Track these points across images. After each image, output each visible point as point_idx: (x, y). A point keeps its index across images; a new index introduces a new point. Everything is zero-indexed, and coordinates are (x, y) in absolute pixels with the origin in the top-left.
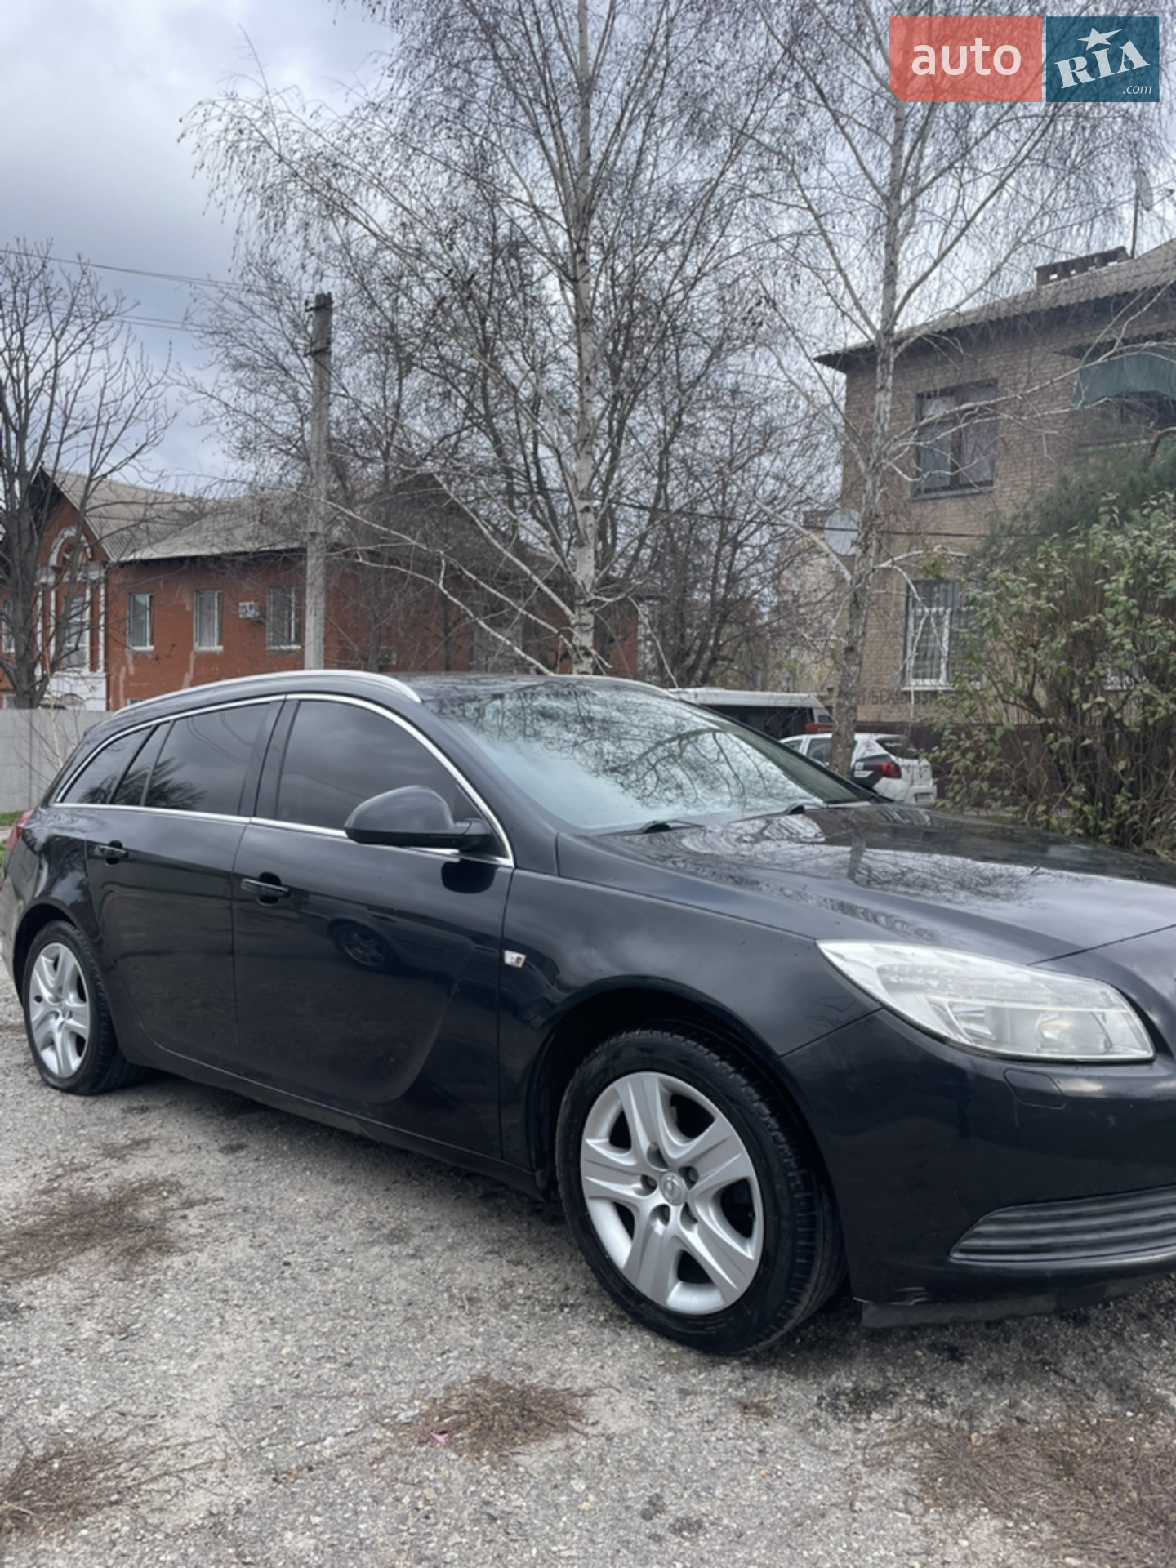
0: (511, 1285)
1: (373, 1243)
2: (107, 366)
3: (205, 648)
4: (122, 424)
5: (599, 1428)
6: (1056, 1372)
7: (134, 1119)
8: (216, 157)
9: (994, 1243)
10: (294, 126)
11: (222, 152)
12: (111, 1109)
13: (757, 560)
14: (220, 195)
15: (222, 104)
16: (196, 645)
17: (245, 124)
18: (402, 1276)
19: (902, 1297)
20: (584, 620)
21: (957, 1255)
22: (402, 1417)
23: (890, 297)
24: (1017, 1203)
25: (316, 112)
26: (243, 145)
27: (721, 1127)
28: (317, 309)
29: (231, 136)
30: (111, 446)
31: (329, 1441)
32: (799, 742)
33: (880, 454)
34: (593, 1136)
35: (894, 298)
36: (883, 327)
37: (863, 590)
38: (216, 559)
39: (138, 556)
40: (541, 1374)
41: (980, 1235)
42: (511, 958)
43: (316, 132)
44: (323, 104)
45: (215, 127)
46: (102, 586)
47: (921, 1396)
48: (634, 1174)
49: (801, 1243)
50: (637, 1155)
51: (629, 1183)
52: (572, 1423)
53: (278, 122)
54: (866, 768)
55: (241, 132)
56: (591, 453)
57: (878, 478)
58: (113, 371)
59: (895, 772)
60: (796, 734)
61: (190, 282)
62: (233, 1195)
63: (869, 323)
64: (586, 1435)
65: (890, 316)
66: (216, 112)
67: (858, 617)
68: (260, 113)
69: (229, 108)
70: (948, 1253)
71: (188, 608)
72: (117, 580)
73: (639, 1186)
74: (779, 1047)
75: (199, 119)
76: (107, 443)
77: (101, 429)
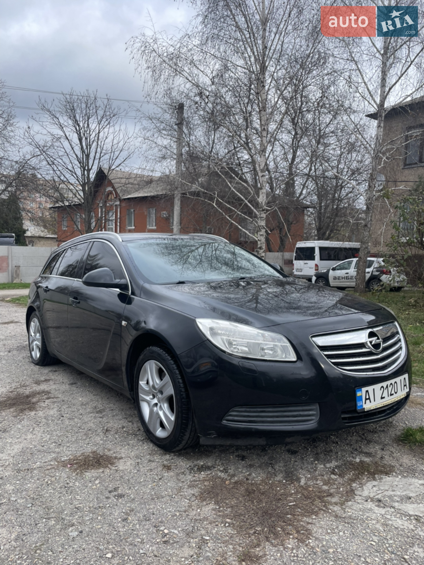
0: (123, 427)
1: (93, 412)
2: (114, 133)
3: (151, 228)
4: (119, 151)
5: (116, 468)
6: (272, 467)
7: (51, 374)
8: (138, 56)
9: (236, 418)
10: (164, 44)
11: (139, 55)
12: (46, 370)
13: (351, 192)
14: (139, 69)
15: (140, 38)
16: (148, 226)
17: (147, 44)
18: (93, 423)
19: (210, 434)
20: (262, 215)
21: (225, 422)
22: (63, 460)
23: (383, 92)
24: (242, 405)
25: (171, 38)
26: (147, 51)
27: (167, 378)
28: (178, 109)
29: (143, 48)
30: (116, 159)
31: (38, 463)
32: (352, 261)
33: (378, 151)
34: (142, 381)
35: (384, 92)
36: (380, 103)
37: (371, 204)
38: (153, 197)
39: (129, 196)
40: (112, 452)
41: (231, 415)
42: (124, 323)
43: (172, 45)
44: (174, 35)
45: (138, 45)
46: (119, 207)
47: (221, 469)
48: (150, 393)
49: (184, 415)
50: (149, 387)
51: (148, 396)
52: (109, 466)
53: (158, 43)
54: (377, 271)
55: (146, 46)
56: (265, 155)
57: (377, 160)
58: (116, 133)
59: (388, 273)
60: (351, 258)
61: (128, 101)
62: (63, 397)
63: (375, 102)
64: (111, 469)
65: (384, 98)
66: (138, 40)
67: (369, 213)
68: (152, 40)
69: (142, 39)
70: (221, 421)
71: (146, 214)
72: (123, 204)
73: (151, 397)
74: (178, 352)
75: (132, 43)
76: (114, 158)
77: (112, 153)
